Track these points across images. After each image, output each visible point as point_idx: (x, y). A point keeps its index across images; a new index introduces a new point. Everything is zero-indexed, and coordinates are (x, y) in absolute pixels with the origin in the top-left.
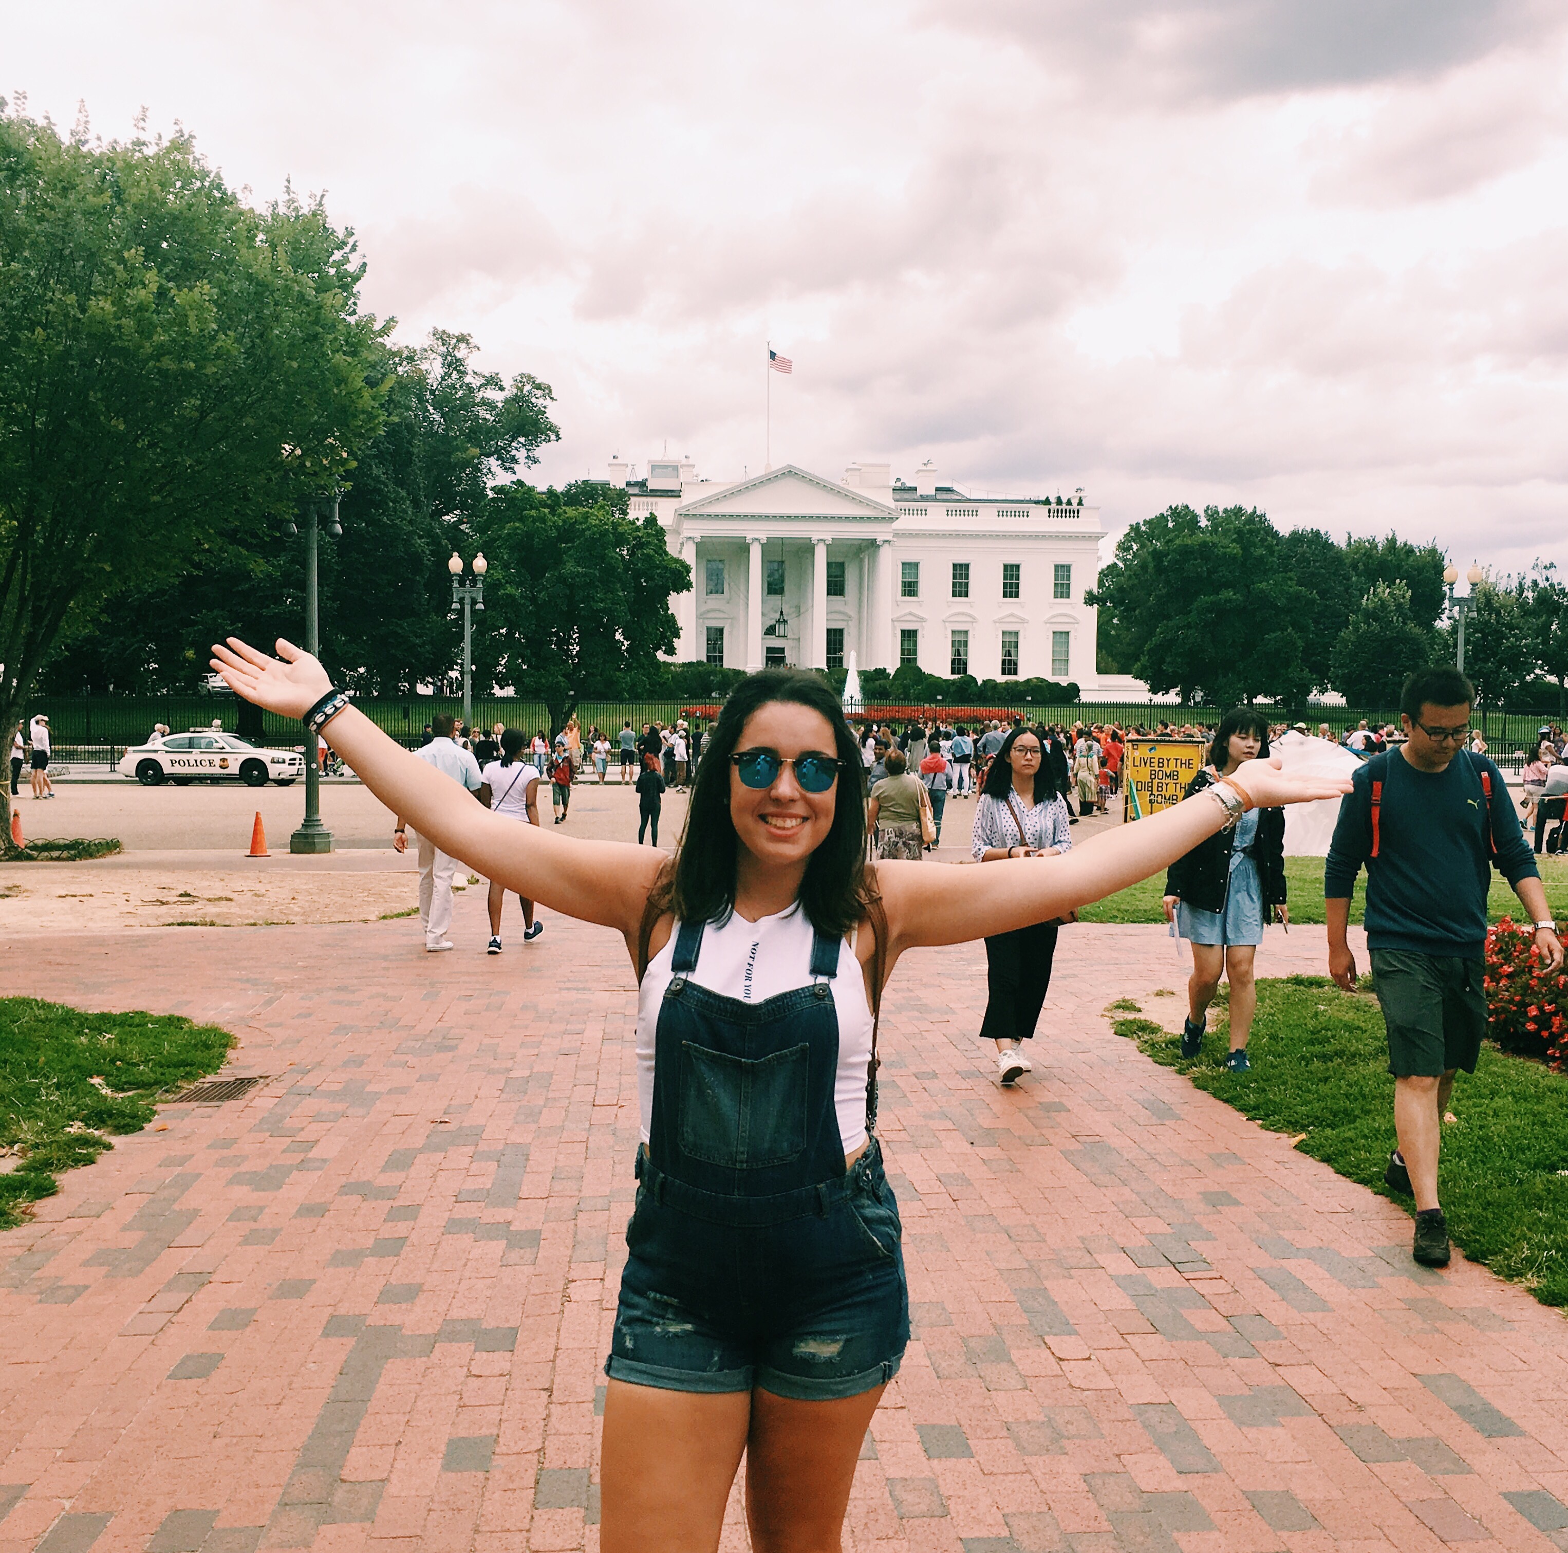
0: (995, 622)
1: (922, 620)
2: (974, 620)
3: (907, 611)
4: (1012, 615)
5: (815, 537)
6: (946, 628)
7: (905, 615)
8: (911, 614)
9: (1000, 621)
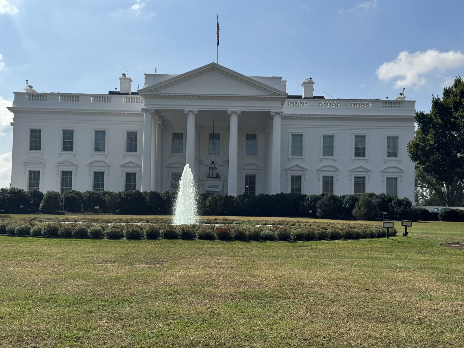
0: (350, 171)
1: (304, 169)
2: (337, 170)
3: (295, 164)
4: (360, 167)
5: (230, 110)
6: (319, 175)
7: (294, 166)
8: (297, 166)
9: (353, 171)
